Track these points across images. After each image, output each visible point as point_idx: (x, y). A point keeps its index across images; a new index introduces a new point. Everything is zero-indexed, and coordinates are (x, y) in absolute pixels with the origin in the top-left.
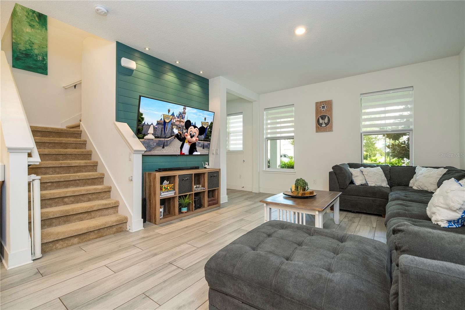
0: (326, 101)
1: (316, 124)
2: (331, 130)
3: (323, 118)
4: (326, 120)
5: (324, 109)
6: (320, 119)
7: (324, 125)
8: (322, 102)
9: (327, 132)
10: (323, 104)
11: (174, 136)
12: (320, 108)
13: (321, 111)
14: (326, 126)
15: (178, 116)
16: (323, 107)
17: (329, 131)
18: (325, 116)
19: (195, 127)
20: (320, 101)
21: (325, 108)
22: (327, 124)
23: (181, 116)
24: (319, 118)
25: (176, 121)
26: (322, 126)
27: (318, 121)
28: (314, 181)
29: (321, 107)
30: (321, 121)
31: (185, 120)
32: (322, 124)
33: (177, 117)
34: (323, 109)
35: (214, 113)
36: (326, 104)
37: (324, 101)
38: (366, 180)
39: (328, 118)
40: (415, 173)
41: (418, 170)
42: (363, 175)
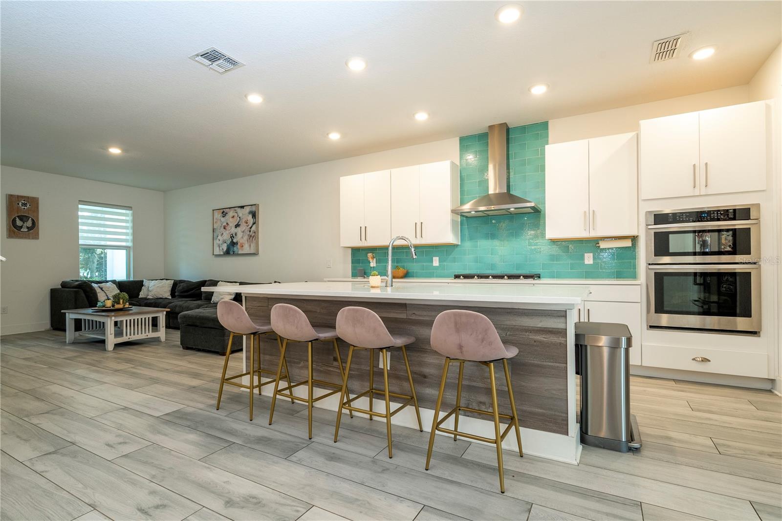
0: (28, 197)
1: (10, 227)
2: (36, 236)
3: (23, 218)
4: (29, 224)
5: (25, 208)
6: (17, 219)
7: (24, 230)
8: (22, 197)
9: (29, 239)
10: (24, 201)
12: (18, 204)
13: (18, 209)
14: (28, 231)
16: (25, 205)
17: (33, 239)
18: (27, 218)
20: (17, 194)
21: (28, 206)
22: (29, 229)
24: (15, 218)
26: (22, 230)
27: (14, 221)
29: (20, 203)
30: (19, 223)
32: (21, 227)
34: (23, 207)
36: (28, 202)
37: (26, 197)
38: (107, 296)
39: (33, 220)
40: (143, 286)
41: (146, 283)
42: (103, 291)
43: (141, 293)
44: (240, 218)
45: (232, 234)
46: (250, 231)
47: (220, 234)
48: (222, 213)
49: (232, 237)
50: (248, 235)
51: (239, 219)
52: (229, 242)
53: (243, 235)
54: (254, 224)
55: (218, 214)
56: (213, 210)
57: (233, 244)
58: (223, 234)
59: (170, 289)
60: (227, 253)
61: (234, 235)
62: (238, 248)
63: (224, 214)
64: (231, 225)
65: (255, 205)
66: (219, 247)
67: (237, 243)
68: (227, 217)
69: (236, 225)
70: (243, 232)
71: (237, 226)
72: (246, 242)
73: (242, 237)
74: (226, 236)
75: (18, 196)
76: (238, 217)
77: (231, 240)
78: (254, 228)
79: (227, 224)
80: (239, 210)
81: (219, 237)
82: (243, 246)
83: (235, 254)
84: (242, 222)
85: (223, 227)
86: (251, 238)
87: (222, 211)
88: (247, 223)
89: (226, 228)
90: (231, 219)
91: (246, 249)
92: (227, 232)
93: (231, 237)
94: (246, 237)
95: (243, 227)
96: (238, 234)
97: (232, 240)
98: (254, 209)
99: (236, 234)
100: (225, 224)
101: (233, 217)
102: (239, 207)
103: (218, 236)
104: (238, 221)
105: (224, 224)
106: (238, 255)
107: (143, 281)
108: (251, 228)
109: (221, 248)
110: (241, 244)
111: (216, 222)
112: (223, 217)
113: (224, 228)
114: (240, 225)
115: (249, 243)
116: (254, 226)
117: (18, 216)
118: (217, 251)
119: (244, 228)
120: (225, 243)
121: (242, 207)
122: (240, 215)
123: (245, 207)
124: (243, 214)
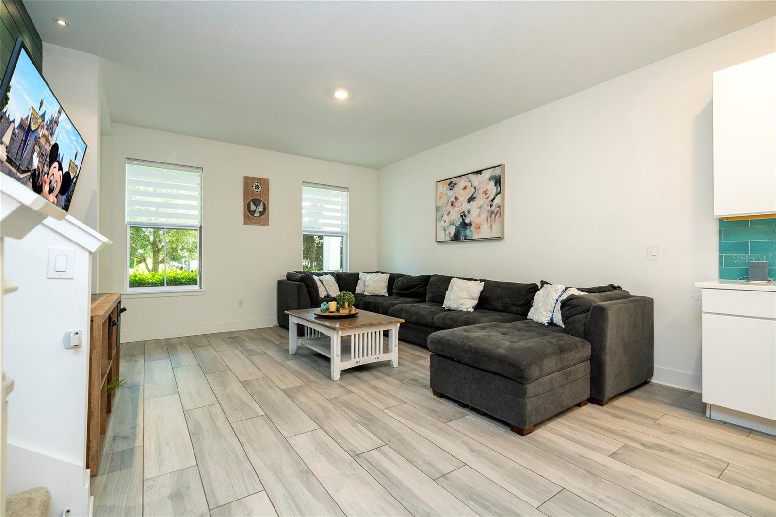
0: (261, 179)
1: (245, 212)
2: (266, 223)
3: (256, 203)
4: (261, 208)
5: (258, 190)
6: (252, 203)
7: (257, 215)
8: (256, 178)
9: (261, 225)
10: (257, 183)
12: (252, 186)
13: (253, 192)
14: (260, 216)
15: (48, 123)
16: (257, 187)
17: (264, 224)
18: (260, 201)
19: (60, 168)
20: (251, 176)
21: (260, 188)
22: (261, 213)
24: (250, 202)
25: (42, 134)
26: (255, 215)
27: (249, 205)
28: (240, 302)
29: (254, 186)
30: (253, 207)
32: (254, 212)
33: (45, 127)
34: (256, 190)
36: (260, 184)
37: (258, 178)
38: (327, 291)
39: (264, 204)
40: (359, 279)
41: (362, 276)
42: (323, 284)
43: (358, 288)
44: (475, 188)
45: (463, 212)
46: (491, 206)
47: (445, 214)
48: (449, 185)
49: (463, 216)
50: (488, 211)
51: (473, 189)
52: (458, 223)
53: (480, 211)
54: (497, 194)
55: (443, 187)
56: (437, 182)
57: (465, 225)
58: (450, 213)
59: (386, 284)
60: (456, 238)
61: (466, 213)
62: (471, 231)
63: (452, 186)
64: (461, 199)
65: (501, 166)
66: (445, 230)
67: (471, 224)
68: (456, 188)
69: (468, 200)
70: (480, 207)
71: (471, 199)
72: (486, 221)
73: (479, 216)
74: (455, 216)
75: (252, 178)
76: (473, 187)
77: (461, 220)
78: (498, 200)
79: (456, 198)
80: (473, 177)
81: (445, 218)
82: (479, 228)
83: (466, 239)
84: (478, 193)
85: (450, 204)
86: (493, 215)
87: (449, 181)
88: (486, 194)
89: (454, 204)
90: (462, 192)
91: (485, 232)
92: (457, 209)
93: (461, 216)
94: (485, 215)
95: (481, 200)
96: (472, 212)
97: (463, 219)
98: (497, 172)
99: (469, 212)
100: (453, 199)
101: (465, 188)
102: (474, 173)
103: (443, 217)
104: (472, 193)
105: (451, 200)
106: (472, 240)
107: (358, 274)
108: (492, 201)
109: (447, 232)
110: (477, 225)
111: (440, 198)
112: (450, 189)
113: (452, 205)
114: (474, 198)
115: (490, 224)
116: (498, 198)
117: (252, 200)
118: (442, 236)
119: (482, 202)
120: (453, 224)
121: (479, 172)
122: (476, 184)
123: (483, 172)
124: (480, 182)
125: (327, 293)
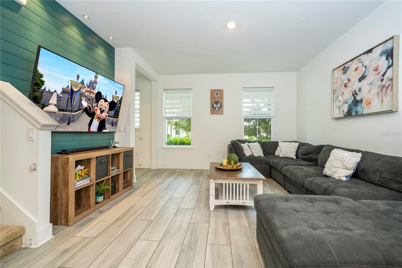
0: (219, 90)
1: (211, 108)
2: (222, 113)
3: (217, 103)
4: (219, 105)
5: (217, 96)
6: (214, 103)
7: (217, 109)
8: (216, 90)
9: (219, 114)
10: (217, 92)
11: (82, 109)
12: (214, 94)
13: (215, 98)
14: (219, 110)
15: (88, 85)
16: (217, 94)
17: (221, 114)
18: (218, 102)
19: (106, 101)
20: (214, 89)
21: (218, 95)
22: (219, 108)
23: (91, 85)
24: (213, 103)
25: (85, 90)
26: (216, 109)
27: (213, 105)
28: (209, 155)
29: (215, 94)
30: (215, 105)
31: (96, 91)
32: (216, 108)
33: (87, 87)
34: (216, 96)
35: (125, 86)
36: (219, 92)
37: (218, 90)
38: (252, 152)
39: (221, 103)
40: (278, 146)
41: (280, 144)
42: (250, 148)
43: (276, 152)
44: (366, 67)
45: (355, 91)
46: (382, 80)
47: (340, 95)
48: (343, 70)
49: (355, 94)
50: (379, 86)
51: (364, 69)
52: (350, 102)
53: (371, 88)
54: (389, 67)
55: (338, 73)
56: (333, 70)
57: (356, 102)
58: (343, 93)
59: (295, 150)
60: (349, 114)
61: (357, 92)
62: (362, 107)
63: (345, 70)
64: (353, 80)
65: (392, 38)
66: (339, 108)
67: (361, 101)
68: (349, 71)
69: (359, 79)
70: (371, 84)
71: (363, 78)
72: (376, 96)
73: (369, 92)
74: (348, 96)
75: (215, 90)
76: (364, 67)
77: (353, 98)
78: (389, 74)
79: (349, 80)
80: (363, 58)
81: (340, 98)
82: (370, 103)
83: (358, 115)
84: (369, 71)
85: (343, 85)
86: (384, 89)
87: (343, 67)
88: (376, 70)
89: (347, 86)
90: (354, 74)
91: (376, 106)
92: (349, 90)
93: (353, 95)
94: (375, 90)
95: (372, 77)
96: (363, 90)
97: (355, 97)
98: (389, 45)
99: (360, 90)
100: (346, 81)
101: (357, 69)
102: (364, 53)
103: (338, 97)
104: (363, 72)
105: (345, 82)
106: (363, 115)
107: (278, 142)
108: (383, 75)
109: (341, 110)
110: (367, 101)
111: (336, 82)
112: (344, 73)
113: (346, 86)
114: (365, 76)
115: (380, 98)
116: (390, 70)
117: (214, 102)
118: (337, 114)
119: (373, 78)
120: (346, 103)
121: (370, 51)
122: (366, 63)
123: (373, 50)
124: (370, 61)
125: (252, 153)
